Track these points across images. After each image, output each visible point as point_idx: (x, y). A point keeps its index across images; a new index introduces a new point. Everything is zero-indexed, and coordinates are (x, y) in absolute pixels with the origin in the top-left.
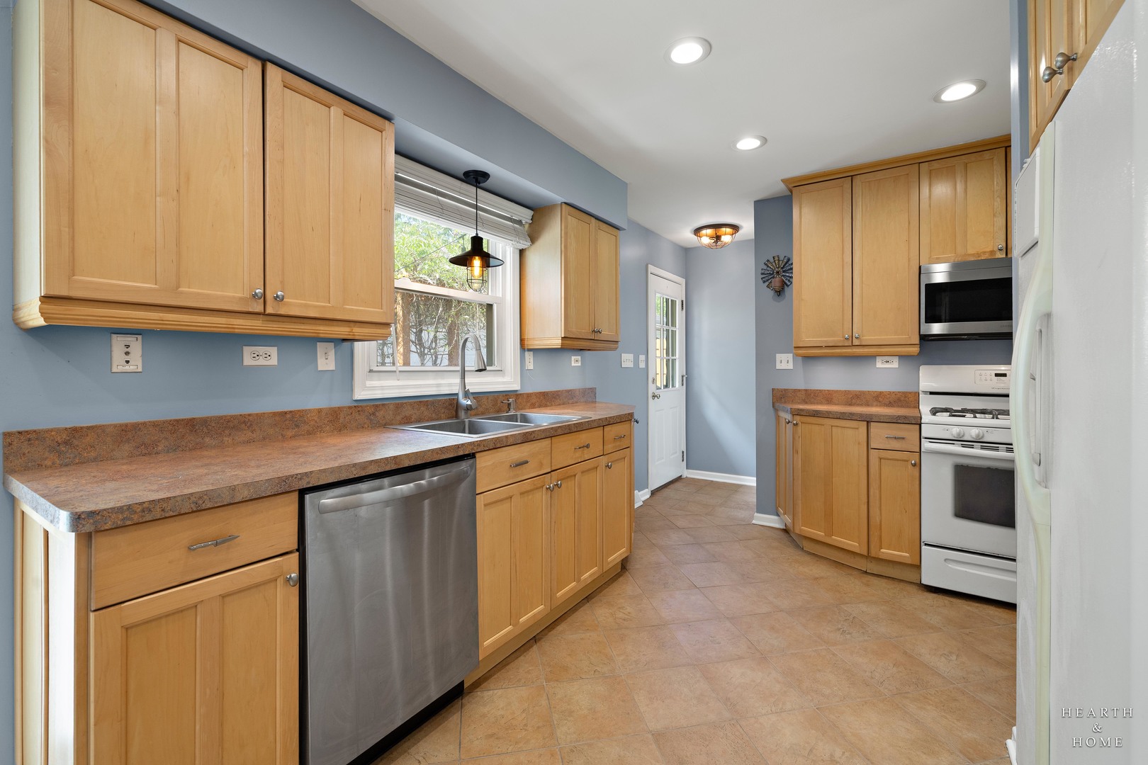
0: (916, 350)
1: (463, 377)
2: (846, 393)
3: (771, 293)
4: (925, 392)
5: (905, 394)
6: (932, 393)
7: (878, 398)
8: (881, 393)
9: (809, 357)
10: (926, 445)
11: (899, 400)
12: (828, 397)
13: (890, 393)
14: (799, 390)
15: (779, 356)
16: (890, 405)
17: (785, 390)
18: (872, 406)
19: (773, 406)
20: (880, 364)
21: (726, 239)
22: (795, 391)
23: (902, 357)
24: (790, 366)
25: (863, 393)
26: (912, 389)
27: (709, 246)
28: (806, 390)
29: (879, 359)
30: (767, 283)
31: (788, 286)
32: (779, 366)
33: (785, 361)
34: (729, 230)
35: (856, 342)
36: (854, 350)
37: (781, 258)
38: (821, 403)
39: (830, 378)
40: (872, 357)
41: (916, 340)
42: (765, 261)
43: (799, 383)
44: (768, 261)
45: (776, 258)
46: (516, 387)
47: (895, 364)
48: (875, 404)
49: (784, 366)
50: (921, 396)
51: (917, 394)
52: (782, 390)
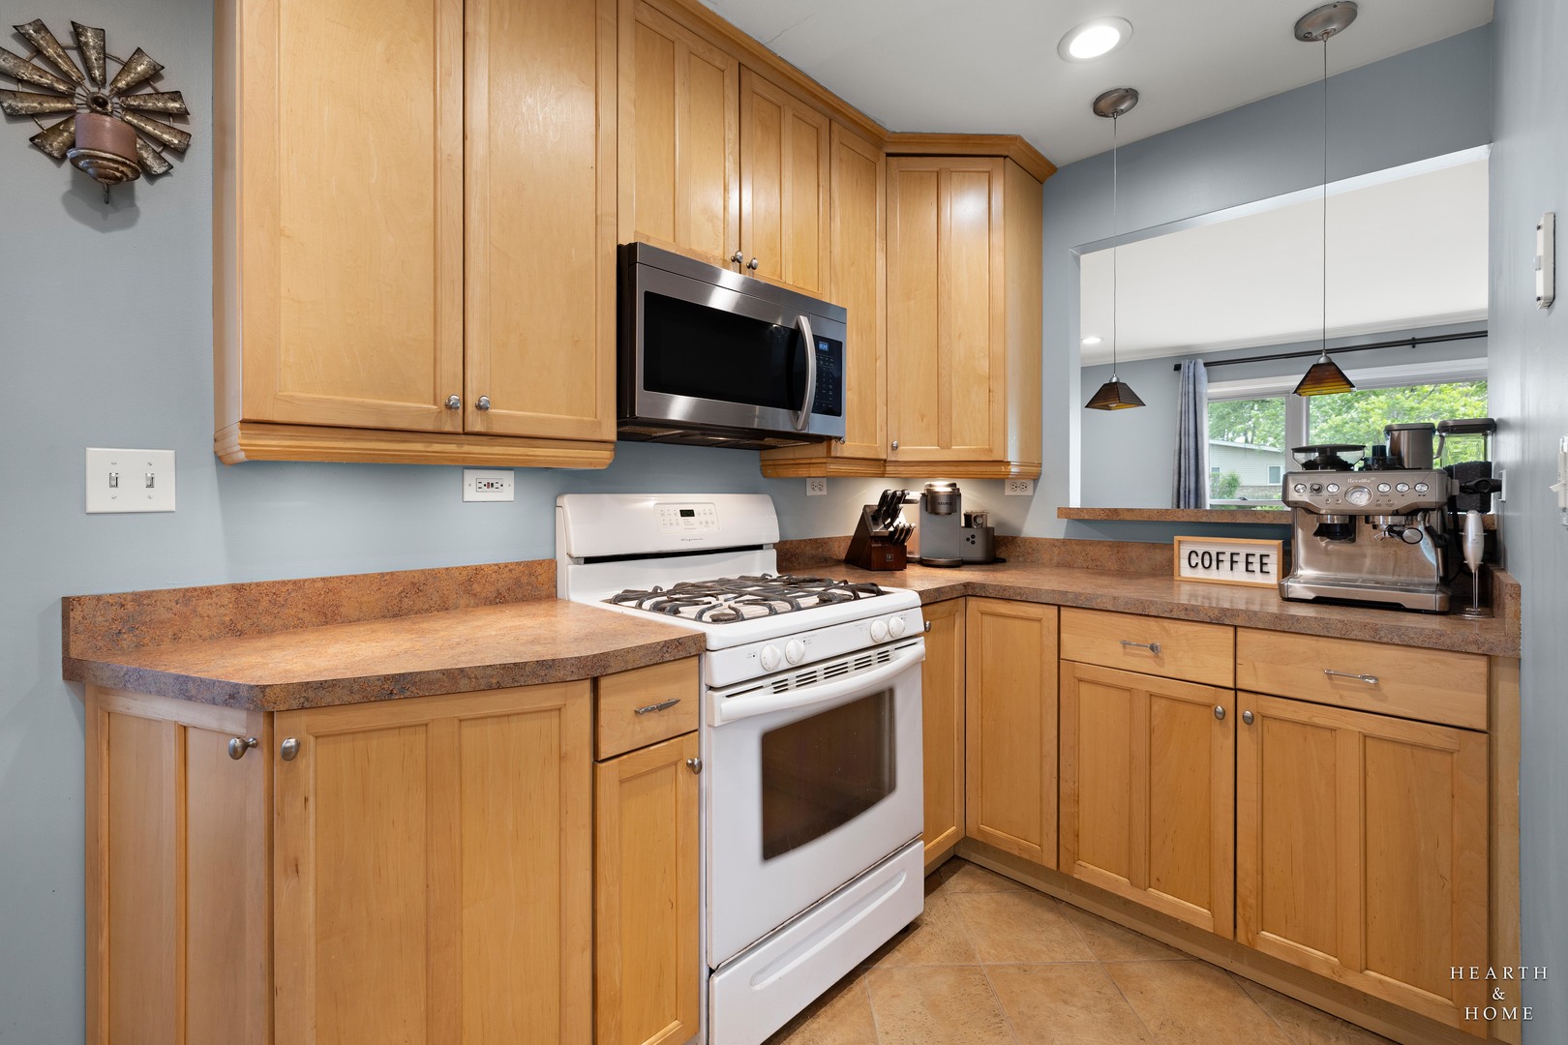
0: (601, 456)
2: (386, 580)
4: (576, 560)
5: (529, 566)
6: (589, 560)
7: (472, 584)
8: (478, 569)
11: (516, 583)
13: (498, 568)
14: (208, 591)
15: (99, 460)
16: (497, 598)
17: (140, 598)
18: (456, 609)
19: (72, 674)
20: (473, 488)
22: (188, 596)
23: (523, 470)
24: (165, 498)
25: (432, 575)
26: (541, 553)
28: (238, 589)
29: (471, 478)
30: (32, 129)
31: (152, 177)
32: (99, 498)
33: (133, 480)
35: (476, 424)
36: (467, 448)
37: (120, 48)
40: (460, 468)
41: (610, 431)
43: (205, 562)
44: (40, 27)
45: (90, 38)
47: (507, 488)
48: (462, 602)
49: (132, 498)
50: (570, 575)
51: (552, 564)
52: (120, 601)
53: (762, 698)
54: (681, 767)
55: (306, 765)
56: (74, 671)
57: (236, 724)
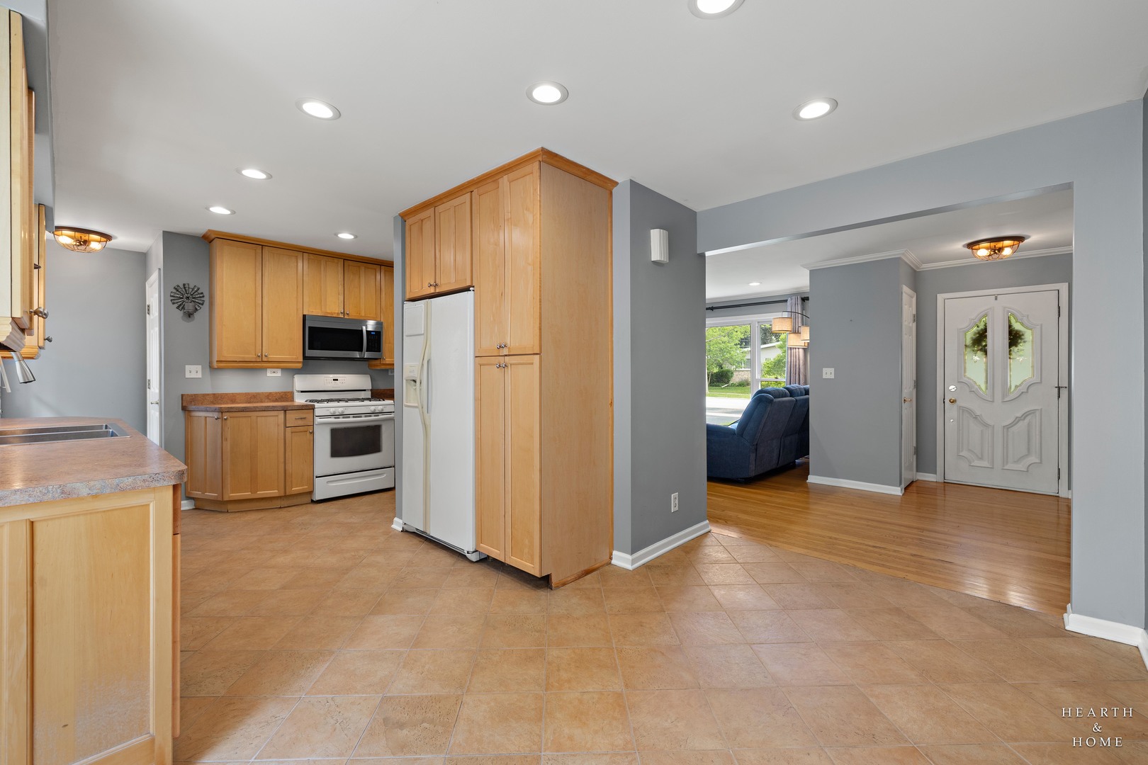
0: (300, 365)
2: (247, 394)
3: (180, 313)
4: (298, 391)
5: (285, 393)
6: (302, 392)
7: (269, 396)
8: (270, 393)
9: (215, 367)
10: (318, 420)
11: (282, 397)
12: (232, 398)
13: (276, 393)
14: (208, 395)
15: (188, 367)
16: (276, 400)
17: (195, 395)
18: (264, 402)
20: (269, 373)
21: (95, 246)
22: (204, 395)
23: (283, 369)
24: (199, 375)
25: (258, 394)
26: (289, 390)
28: (214, 394)
29: (269, 370)
30: (176, 305)
31: (197, 310)
32: (188, 375)
33: (194, 372)
34: (97, 237)
35: (265, 359)
36: (263, 364)
37: (192, 286)
38: (227, 403)
39: (233, 384)
40: (265, 369)
41: (301, 359)
42: (175, 285)
43: (207, 388)
44: (178, 286)
45: (187, 286)
47: (279, 373)
48: (266, 401)
49: (193, 375)
50: (296, 394)
51: (292, 393)
52: (192, 395)
53: (332, 420)
54: (308, 433)
55: (228, 422)
56: (184, 408)
57: (216, 415)
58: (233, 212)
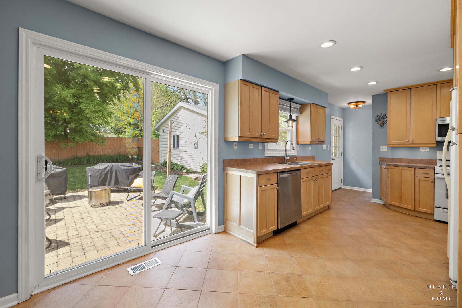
0: (435, 145)
1: (286, 152)
2: (408, 159)
3: (378, 126)
4: (438, 159)
5: (431, 160)
7: (421, 161)
8: (422, 160)
9: (393, 147)
10: (436, 176)
11: (429, 162)
12: (401, 160)
13: (426, 160)
14: (390, 158)
15: (382, 147)
16: (425, 163)
17: (384, 158)
18: (418, 164)
19: (379, 163)
20: (421, 150)
21: (360, 106)
22: (388, 158)
23: (430, 148)
24: (386, 150)
25: (415, 159)
26: (434, 159)
27: (353, 108)
28: (392, 158)
29: (421, 148)
30: (377, 122)
31: (385, 123)
32: (381, 150)
33: (384, 149)
34: (361, 103)
35: (411, 143)
36: (411, 145)
37: (383, 114)
38: (398, 163)
39: (402, 154)
40: (419, 148)
41: (435, 142)
42: (376, 115)
43: (389, 156)
44: (378, 115)
45: (381, 114)
46: (295, 155)
47: (428, 150)
48: (419, 163)
49: (383, 150)
50: (438, 161)
51: (436, 160)
52: (383, 158)
54: (431, 182)
55: (389, 170)
58: (378, 82)
